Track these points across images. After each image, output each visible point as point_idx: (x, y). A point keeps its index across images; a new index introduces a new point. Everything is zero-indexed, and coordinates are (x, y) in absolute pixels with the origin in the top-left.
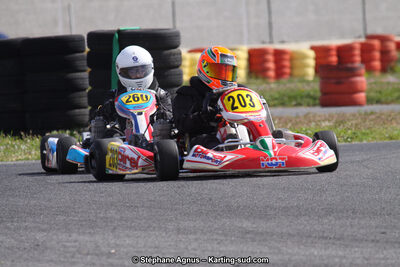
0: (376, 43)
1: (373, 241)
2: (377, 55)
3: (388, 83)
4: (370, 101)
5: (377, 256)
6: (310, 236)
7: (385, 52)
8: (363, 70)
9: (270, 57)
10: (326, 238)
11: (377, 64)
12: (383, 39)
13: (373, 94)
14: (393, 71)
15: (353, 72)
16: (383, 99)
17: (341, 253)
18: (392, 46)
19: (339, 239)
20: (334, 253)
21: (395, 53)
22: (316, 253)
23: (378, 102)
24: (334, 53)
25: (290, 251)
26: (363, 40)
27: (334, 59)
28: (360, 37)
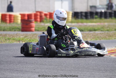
0: (39, 14)
1: (31, 72)
2: (39, 17)
3: (41, 26)
4: (36, 30)
5: (32, 76)
6: (13, 70)
7: (41, 16)
8: (34, 21)
9: (8, 16)
11: (39, 20)
12: (41, 13)
13: (37, 28)
14: (43, 22)
15: (31, 22)
16: (39, 30)
17: (21, 75)
18: (43, 15)
19: (21, 71)
20: (20, 75)
21: (44, 17)
22: (14, 75)
23: (38, 31)
24: (26, 16)
25: (7, 74)
26: (35, 12)
27: (26, 18)
28: (34, 11)
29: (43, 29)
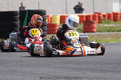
0: (97, 15)
2: (97, 18)
4: (97, 31)
5: (114, 76)
6: (93, 70)
7: (99, 18)
10: (98, 70)
11: (97, 21)
12: (99, 14)
13: (98, 29)
14: (102, 23)
16: (101, 31)
17: (103, 75)
18: (101, 16)
20: (101, 75)
21: (102, 18)
22: (96, 74)
23: (100, 32)
24: (85, 17)
25: (88, 74)
26: (93, 14)
27: (85, 19)
29: (105, 30)
